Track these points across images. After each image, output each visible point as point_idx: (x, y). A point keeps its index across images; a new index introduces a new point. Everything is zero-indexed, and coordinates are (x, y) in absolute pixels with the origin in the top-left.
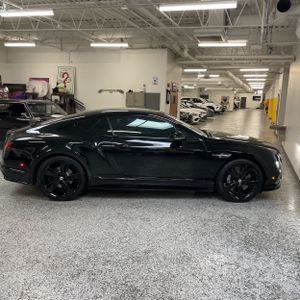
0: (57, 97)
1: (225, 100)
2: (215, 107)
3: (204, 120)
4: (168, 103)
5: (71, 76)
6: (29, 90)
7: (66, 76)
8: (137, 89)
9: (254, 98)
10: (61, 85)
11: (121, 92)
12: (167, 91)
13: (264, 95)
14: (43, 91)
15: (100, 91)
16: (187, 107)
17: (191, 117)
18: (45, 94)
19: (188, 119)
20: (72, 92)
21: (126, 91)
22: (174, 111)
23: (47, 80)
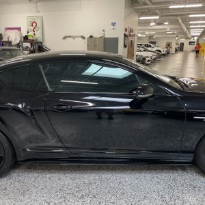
0: (28, 45)
1: (169, 45)
2: (162, 50)
3: (154, 61)
4: (125, 46)
5: (39, 24)
6: (5, 39)
7: (34, 25)
8: (97, 35)
9: (190, 43)
10: (31, 33)
11: (83, 37)
12: (125, 35)
13: (198, 40)
14: (16, 40)
15: (65, 38)
16: (141, 51)
17: (144, 59)
18: (18, 42)
19: (142, 61)
20: (40, 39)
21: (87, 36)
22: (131, 54)
23: (19, 29)
